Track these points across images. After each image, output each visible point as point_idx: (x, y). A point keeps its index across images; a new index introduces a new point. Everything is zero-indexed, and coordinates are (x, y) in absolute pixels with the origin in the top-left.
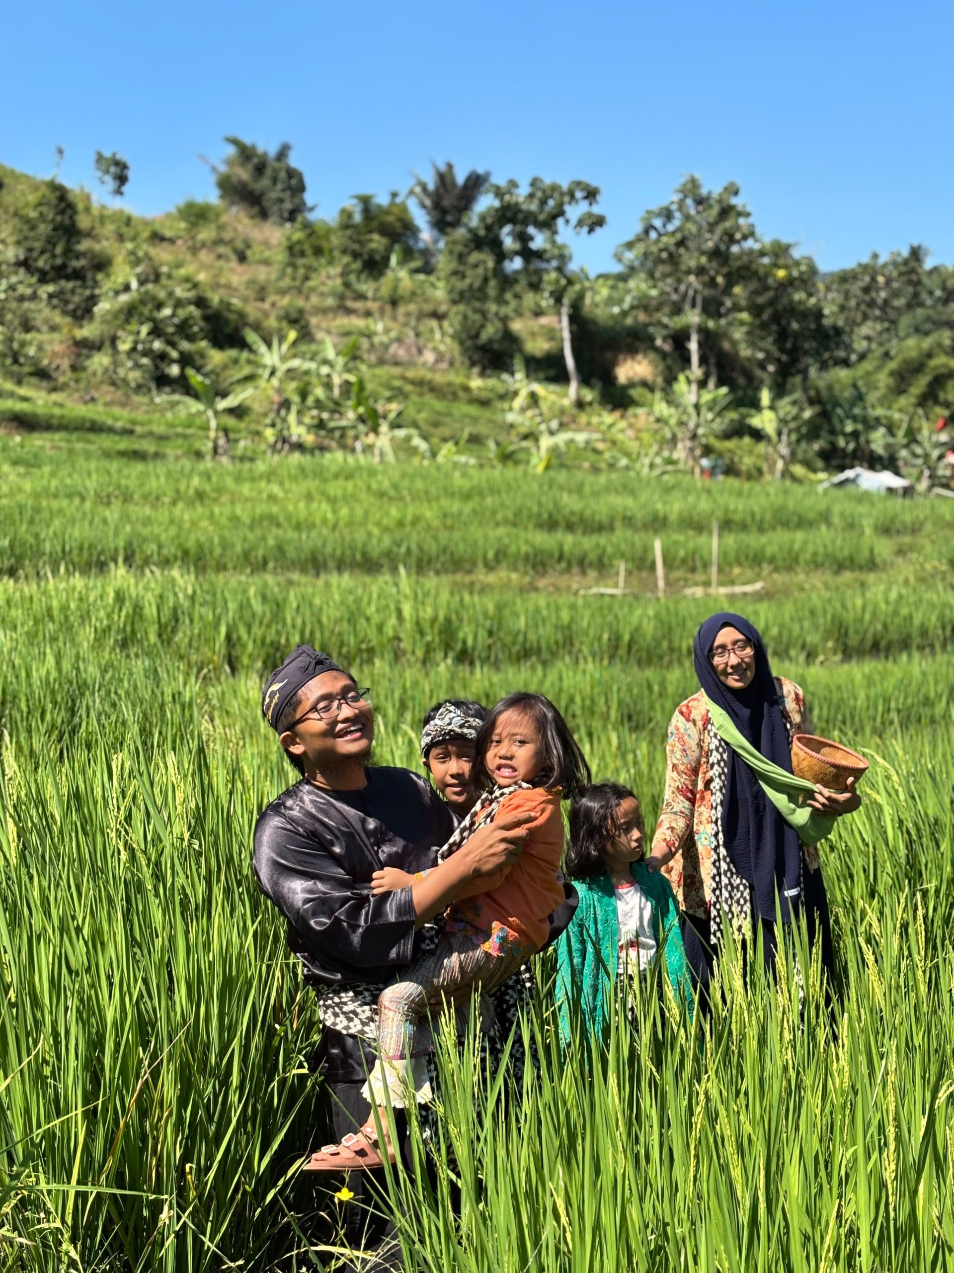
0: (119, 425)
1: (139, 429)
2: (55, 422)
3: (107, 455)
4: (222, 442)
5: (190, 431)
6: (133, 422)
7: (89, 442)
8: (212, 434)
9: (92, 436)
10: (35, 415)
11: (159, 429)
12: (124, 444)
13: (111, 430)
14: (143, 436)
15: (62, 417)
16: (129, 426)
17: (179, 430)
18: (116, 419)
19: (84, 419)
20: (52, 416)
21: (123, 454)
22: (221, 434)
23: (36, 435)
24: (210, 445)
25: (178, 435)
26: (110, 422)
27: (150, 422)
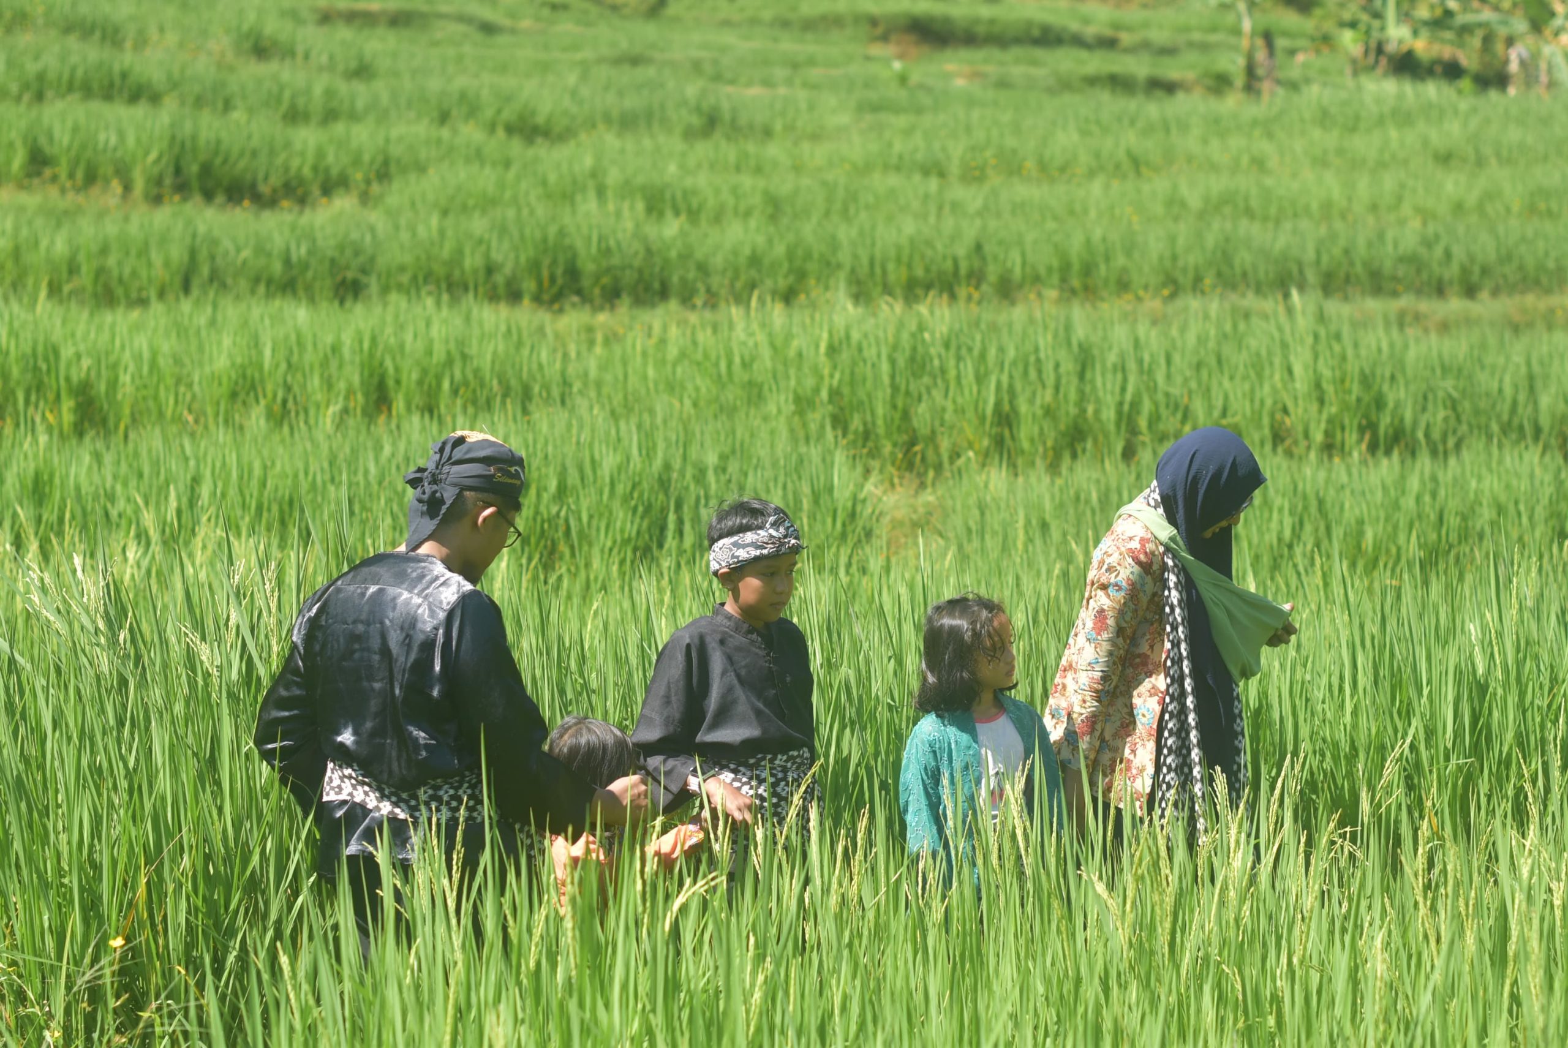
0: (1090, 31)
1: (1126, 38)
2: (981, 30)
3: (1065, 85)
4: (1261, 55)
5: (1213, 38)
6: (1117, 26)
7: (1034, 63)
8: (1245, 43)
9: (1039, 53)
10: (947, 20)
11: (1159, 36)
12: (1095, 63)
13: (1078, 41)
14: (1132, 50)
15: (992, 22)
16: (1108, 32)
17: (1196, 36)
18: (1086, 21)
19: (1029, 24)
20: (977, 21)
21: (1092, 81)
22: (1260, 42)
23: (949, 53)
24: (1241, 62)
25: (1191, 45)
26: (1074, 26)
27: (1146, 25)
